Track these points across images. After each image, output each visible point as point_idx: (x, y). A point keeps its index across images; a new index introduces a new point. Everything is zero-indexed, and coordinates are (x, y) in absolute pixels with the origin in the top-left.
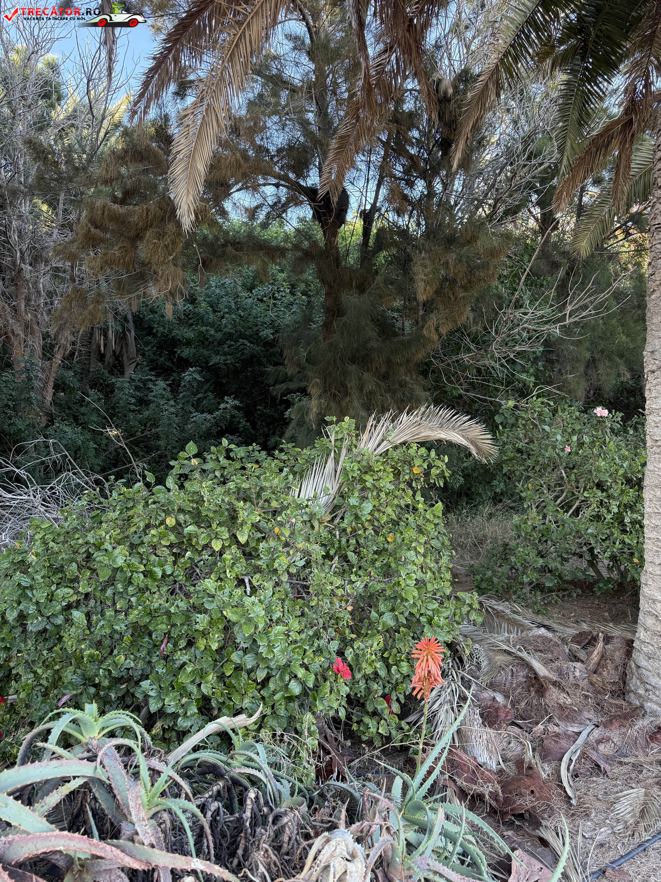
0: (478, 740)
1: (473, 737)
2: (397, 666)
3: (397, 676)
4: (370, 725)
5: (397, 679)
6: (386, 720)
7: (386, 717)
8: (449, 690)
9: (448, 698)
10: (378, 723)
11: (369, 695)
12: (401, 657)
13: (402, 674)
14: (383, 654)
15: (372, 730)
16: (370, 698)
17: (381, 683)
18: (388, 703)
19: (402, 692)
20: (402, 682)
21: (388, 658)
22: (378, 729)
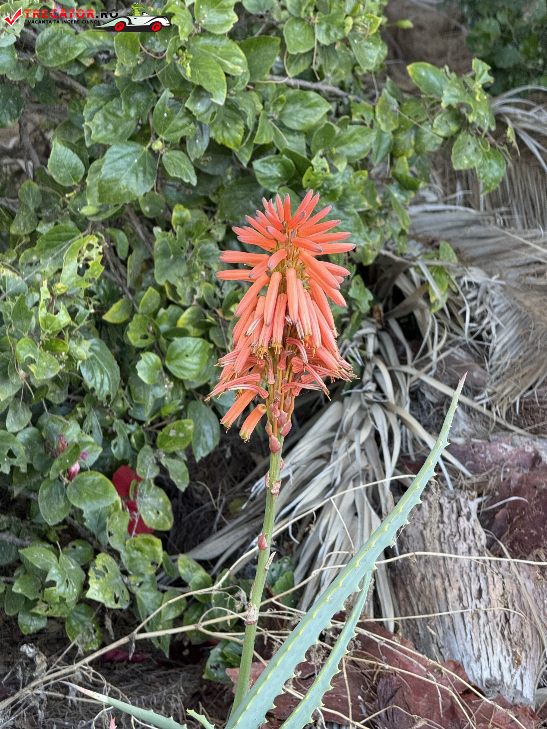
0: (472, 604)
1: (452, 595)
2: (162, 355)
3: (160, 392)
4: (53, 574)
5: (159, 403)
6: (115, 554)
7: (116, 544)
8: (365, 434)
9: (360, 463)
10: (86, 569)
11: (48, 464)
12: (174, 320)
13: (179, 382)
14: (102, 310)
15: (59, 590)
16: (52, 474)
17: (94, 420)
18: (124, 491)
19: (178, 448)
20: (179, 415)
21: (123, 327)
22: (86, 587)
